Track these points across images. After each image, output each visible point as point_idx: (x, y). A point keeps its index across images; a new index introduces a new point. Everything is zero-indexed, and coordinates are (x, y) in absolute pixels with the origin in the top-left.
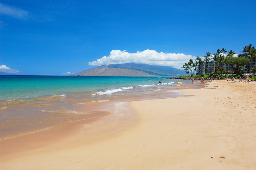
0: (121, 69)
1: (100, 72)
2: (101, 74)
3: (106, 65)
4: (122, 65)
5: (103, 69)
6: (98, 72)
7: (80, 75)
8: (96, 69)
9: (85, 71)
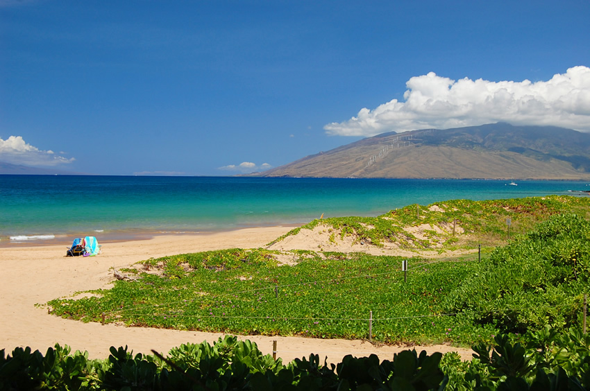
0: (454, 149)
1: (371, 162)
2: (376, 169)
3: (394, 133)
4: (456, 135)
5: (384, 151)
6: (360, 163)
7: (295, 173)
8: (355, 149)
9: (310, 157)
